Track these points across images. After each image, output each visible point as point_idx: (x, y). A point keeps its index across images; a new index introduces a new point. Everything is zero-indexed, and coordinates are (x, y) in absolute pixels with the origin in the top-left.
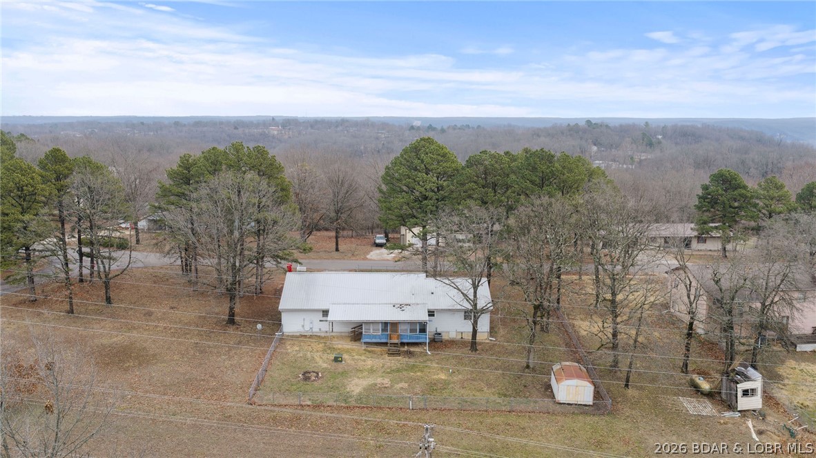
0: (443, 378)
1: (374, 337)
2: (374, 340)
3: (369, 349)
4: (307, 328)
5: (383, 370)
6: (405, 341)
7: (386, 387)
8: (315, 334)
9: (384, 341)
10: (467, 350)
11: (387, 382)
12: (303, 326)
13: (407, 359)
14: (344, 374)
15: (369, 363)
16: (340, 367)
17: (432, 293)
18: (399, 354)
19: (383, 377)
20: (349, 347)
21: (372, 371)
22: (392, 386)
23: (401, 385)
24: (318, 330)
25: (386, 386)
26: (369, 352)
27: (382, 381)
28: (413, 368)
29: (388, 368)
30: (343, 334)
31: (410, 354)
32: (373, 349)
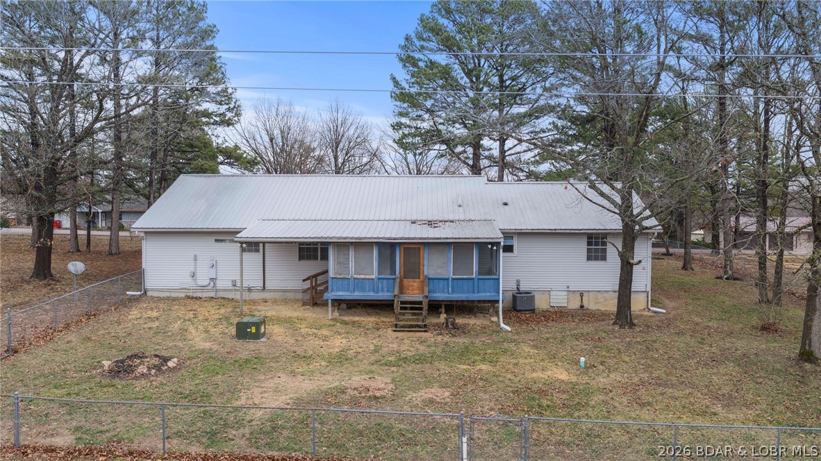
0: (564, 376)
1: (359, 284)
2: (358, 295)
3: (346, 318)
4: (203, 280)
5: (373, 358)
6: (440, 296)
7: (376, 398)
8: (221, 294)
9: (384, 295)
10: (608, 326)
11: (382, 383)
12: (193, 275)
13: (447, 338)
14: (253, 364)
15: (338, 343)
16: (247, 348)
17: (506, 204)
18: (425, 328)
19: (372, 372)
20: (296, 314)
21: (341, 359)
22: (395, 397)
23: (426, 394)
24: (229, 285)
25: (378, 394)
26: (346, 323)
27: (366, 384)
28: (464, 354)
29: (391, 354)
30: (290, 296)
31: (455, 329)
32: (356, 319)
